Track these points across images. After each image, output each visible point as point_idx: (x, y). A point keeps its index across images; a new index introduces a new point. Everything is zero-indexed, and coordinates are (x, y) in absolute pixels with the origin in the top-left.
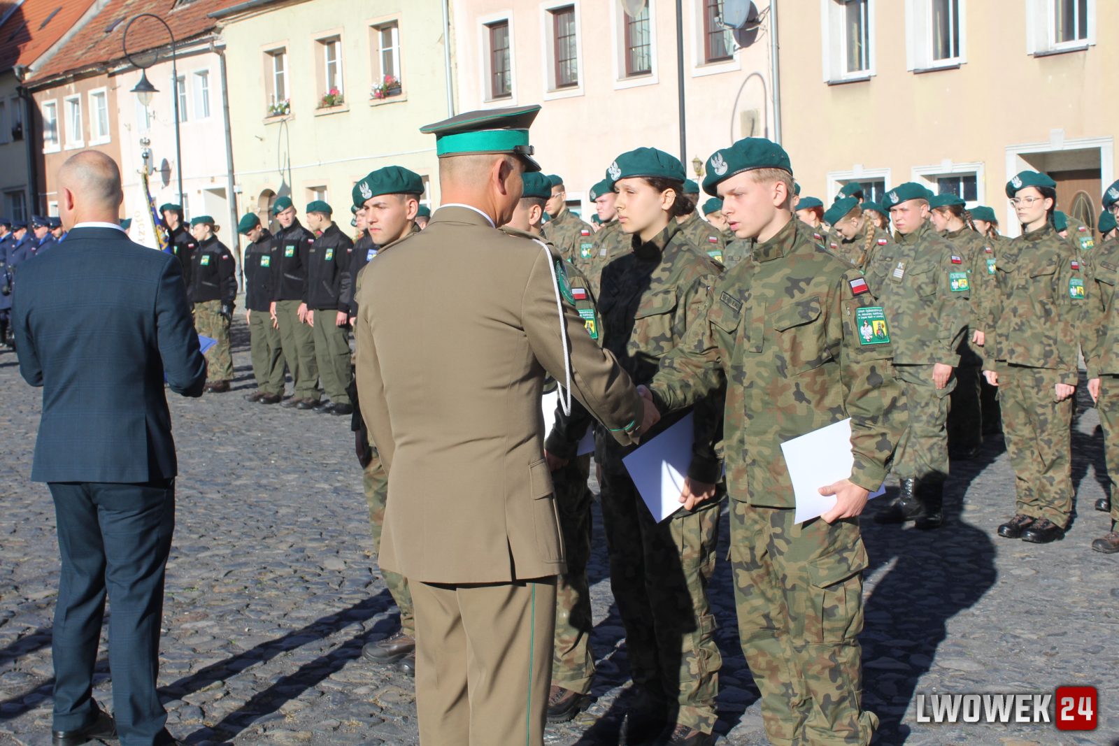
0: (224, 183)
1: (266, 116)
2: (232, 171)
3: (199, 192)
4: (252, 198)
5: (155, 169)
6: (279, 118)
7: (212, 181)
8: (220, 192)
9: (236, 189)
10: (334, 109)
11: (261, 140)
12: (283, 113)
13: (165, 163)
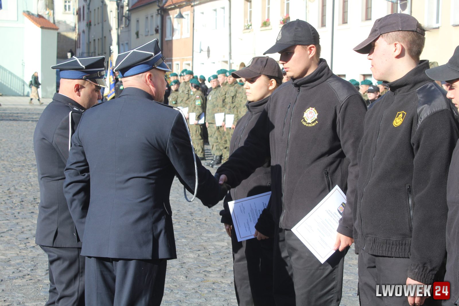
0: (227, 59)
1: (243, 28)
2: (230, 53)
3: (219, 62)
4: (237, 66)
5: (202, 50)
6: (248, 31)
7: (224, 57)
8: (226, 62)
9: (231, 62)
10: (267, 28)
11: (242, 40)
12: (248, 29)
13: (208, 47)
